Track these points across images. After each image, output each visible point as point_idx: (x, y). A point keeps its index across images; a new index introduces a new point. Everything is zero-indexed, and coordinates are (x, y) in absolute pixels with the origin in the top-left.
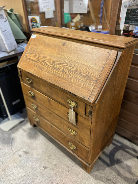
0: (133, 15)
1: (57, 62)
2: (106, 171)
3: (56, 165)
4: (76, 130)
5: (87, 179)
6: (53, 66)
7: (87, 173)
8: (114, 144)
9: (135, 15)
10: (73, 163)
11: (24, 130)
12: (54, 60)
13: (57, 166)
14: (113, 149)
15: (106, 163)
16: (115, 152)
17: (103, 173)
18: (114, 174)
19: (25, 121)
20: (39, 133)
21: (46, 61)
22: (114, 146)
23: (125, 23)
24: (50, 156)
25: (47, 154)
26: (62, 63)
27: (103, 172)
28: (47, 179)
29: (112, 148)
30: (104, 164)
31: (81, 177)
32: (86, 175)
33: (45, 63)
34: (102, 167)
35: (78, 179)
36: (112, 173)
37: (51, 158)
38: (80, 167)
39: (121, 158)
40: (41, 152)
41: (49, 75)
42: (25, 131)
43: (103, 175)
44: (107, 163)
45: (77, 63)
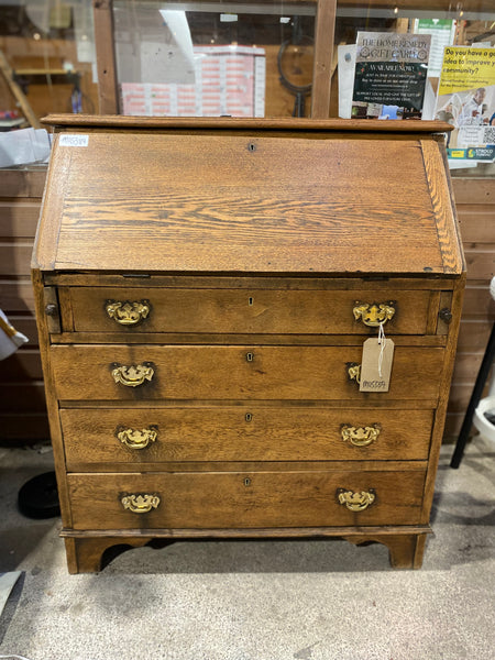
0: (373, 78)
1: (260, 201)
3: (321, 618)
4: (374, 420)
5: (433, 584)
6: (251, 218)
7: (416, 572)
9: (377, 78)
10: (357, 578)
11: (63, 608)
12: (242, 200)
13: (330, 621)
18: (460, 528)
19: (29, 579)
20: (146, 577)
21: (206, 212)
23: (354, 99)
24: (274, 609)
25: (257, 614)
26: (283, 202)
31: (416, 592)
32: (419, 576)
33: (207, 216)
35: (417, 602)
37: (286, 615)
38: (385, 572)
40: (228, 624)
41: (252, 249)
42: (79, 608)
45: (339, 188)
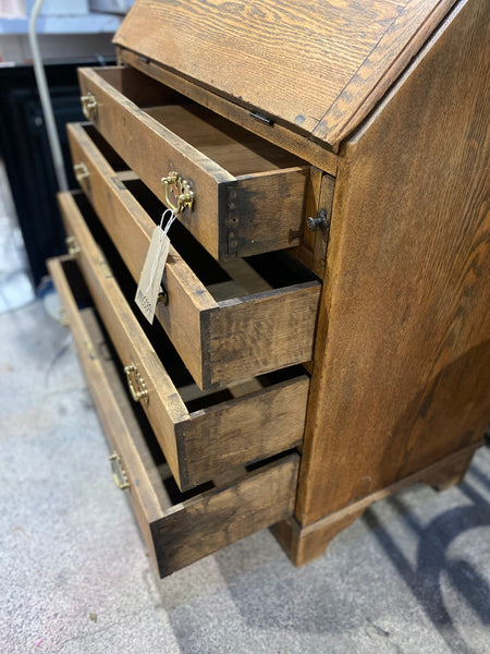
2: (384, 590)
5: (279, 587)
8: (469, 492)
14: (457, 509)
15: (396, 555)
16: (462, 528)
17: (364, 593)
18: (419, 617)
22: (466, 501)
27: (367, 588)
28: (117, 523)
29: (454, 505)
30: (386, 558)
31: (255, 568)
32: (284, 568)
34: (371, 565)
35: (239, 571)
36: (409, 607)
39: (481, 563)
43: (360, 601)
44: (401, 555)
